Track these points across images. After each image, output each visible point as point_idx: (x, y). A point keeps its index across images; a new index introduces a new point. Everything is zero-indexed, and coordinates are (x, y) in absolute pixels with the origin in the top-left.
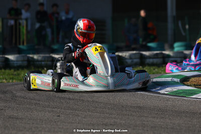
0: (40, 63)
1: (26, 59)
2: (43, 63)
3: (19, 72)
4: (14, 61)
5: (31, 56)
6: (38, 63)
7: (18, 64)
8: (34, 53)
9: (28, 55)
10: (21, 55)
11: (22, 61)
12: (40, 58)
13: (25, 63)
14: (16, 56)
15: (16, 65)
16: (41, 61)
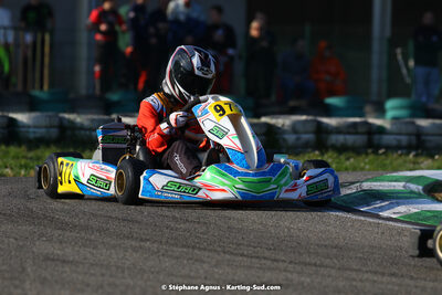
1: (56, 122)
3: (39, 152)
4: (29, 127)
5: (67, 116)
6: (83, 132)
7: (38, 135)
8: (72, 111)
9: (61, 115)
10: (45, 114)
11: (46, 127)
12: (86, 123)
13: (54, 132)
14: (33, 115)
15: (32, 136)
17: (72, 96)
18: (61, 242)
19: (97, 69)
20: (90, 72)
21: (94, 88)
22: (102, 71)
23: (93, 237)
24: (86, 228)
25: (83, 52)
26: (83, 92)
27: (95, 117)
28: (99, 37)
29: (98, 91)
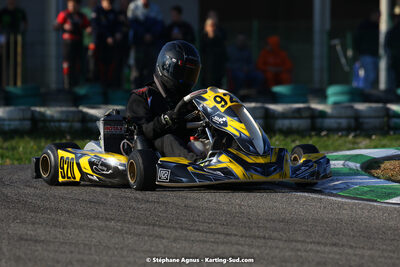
0: (57, 124)
1: (29, 115)
2: (63, 124)
3: (13, 143)
4: (4, 120)
5: (38, 109)
6: (52, 124)
7: (12, 127)
8: (43, 104)
9: (33, 108)
10: (17, 108)
11: (20, 120)
12: (56, 115)
13: (27, 125)
14: (8, 109)
15: (7, 128)
16: (60, 121)
17: (43, 90)
18: (33, 224)
19: (65, 66)
20: (59, 69)
21: (63, 83)
22: (70, 68)
23: (62, 218)
24: (56, 210)
25: (52, 50)
26: (53, 86)
27: (64, 109)
28: (66, 36)
29: (66, 86)
